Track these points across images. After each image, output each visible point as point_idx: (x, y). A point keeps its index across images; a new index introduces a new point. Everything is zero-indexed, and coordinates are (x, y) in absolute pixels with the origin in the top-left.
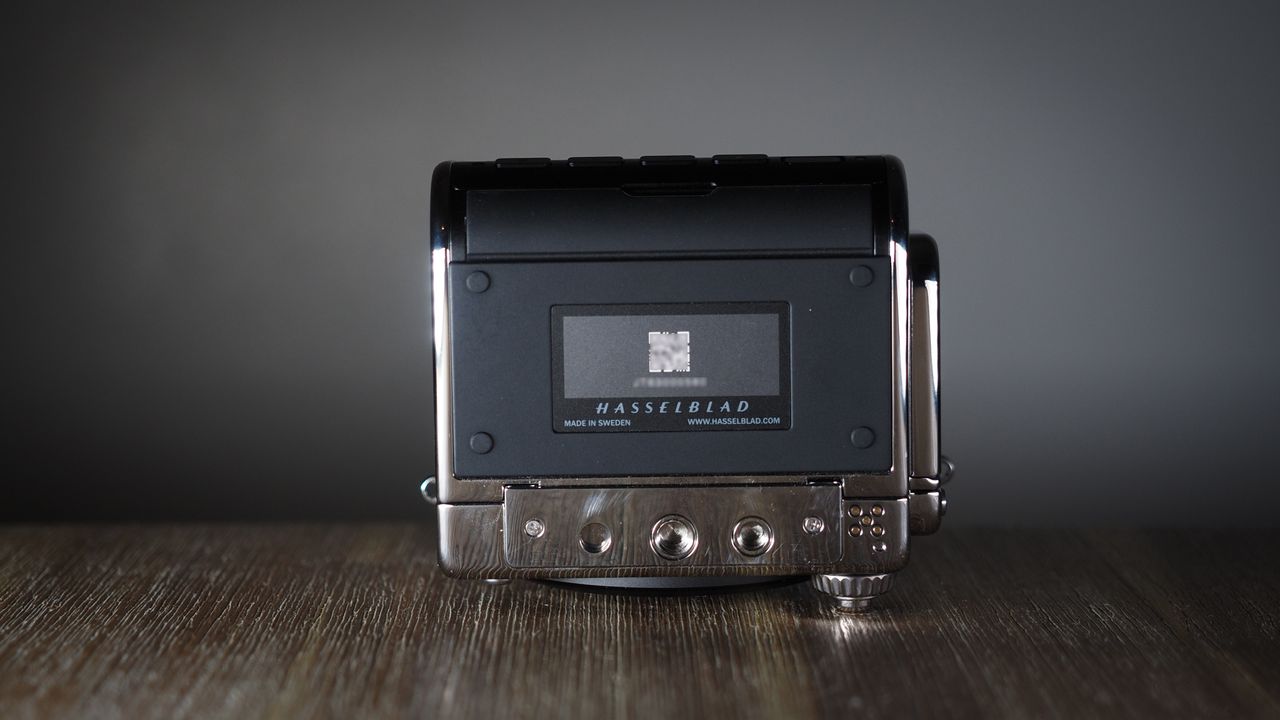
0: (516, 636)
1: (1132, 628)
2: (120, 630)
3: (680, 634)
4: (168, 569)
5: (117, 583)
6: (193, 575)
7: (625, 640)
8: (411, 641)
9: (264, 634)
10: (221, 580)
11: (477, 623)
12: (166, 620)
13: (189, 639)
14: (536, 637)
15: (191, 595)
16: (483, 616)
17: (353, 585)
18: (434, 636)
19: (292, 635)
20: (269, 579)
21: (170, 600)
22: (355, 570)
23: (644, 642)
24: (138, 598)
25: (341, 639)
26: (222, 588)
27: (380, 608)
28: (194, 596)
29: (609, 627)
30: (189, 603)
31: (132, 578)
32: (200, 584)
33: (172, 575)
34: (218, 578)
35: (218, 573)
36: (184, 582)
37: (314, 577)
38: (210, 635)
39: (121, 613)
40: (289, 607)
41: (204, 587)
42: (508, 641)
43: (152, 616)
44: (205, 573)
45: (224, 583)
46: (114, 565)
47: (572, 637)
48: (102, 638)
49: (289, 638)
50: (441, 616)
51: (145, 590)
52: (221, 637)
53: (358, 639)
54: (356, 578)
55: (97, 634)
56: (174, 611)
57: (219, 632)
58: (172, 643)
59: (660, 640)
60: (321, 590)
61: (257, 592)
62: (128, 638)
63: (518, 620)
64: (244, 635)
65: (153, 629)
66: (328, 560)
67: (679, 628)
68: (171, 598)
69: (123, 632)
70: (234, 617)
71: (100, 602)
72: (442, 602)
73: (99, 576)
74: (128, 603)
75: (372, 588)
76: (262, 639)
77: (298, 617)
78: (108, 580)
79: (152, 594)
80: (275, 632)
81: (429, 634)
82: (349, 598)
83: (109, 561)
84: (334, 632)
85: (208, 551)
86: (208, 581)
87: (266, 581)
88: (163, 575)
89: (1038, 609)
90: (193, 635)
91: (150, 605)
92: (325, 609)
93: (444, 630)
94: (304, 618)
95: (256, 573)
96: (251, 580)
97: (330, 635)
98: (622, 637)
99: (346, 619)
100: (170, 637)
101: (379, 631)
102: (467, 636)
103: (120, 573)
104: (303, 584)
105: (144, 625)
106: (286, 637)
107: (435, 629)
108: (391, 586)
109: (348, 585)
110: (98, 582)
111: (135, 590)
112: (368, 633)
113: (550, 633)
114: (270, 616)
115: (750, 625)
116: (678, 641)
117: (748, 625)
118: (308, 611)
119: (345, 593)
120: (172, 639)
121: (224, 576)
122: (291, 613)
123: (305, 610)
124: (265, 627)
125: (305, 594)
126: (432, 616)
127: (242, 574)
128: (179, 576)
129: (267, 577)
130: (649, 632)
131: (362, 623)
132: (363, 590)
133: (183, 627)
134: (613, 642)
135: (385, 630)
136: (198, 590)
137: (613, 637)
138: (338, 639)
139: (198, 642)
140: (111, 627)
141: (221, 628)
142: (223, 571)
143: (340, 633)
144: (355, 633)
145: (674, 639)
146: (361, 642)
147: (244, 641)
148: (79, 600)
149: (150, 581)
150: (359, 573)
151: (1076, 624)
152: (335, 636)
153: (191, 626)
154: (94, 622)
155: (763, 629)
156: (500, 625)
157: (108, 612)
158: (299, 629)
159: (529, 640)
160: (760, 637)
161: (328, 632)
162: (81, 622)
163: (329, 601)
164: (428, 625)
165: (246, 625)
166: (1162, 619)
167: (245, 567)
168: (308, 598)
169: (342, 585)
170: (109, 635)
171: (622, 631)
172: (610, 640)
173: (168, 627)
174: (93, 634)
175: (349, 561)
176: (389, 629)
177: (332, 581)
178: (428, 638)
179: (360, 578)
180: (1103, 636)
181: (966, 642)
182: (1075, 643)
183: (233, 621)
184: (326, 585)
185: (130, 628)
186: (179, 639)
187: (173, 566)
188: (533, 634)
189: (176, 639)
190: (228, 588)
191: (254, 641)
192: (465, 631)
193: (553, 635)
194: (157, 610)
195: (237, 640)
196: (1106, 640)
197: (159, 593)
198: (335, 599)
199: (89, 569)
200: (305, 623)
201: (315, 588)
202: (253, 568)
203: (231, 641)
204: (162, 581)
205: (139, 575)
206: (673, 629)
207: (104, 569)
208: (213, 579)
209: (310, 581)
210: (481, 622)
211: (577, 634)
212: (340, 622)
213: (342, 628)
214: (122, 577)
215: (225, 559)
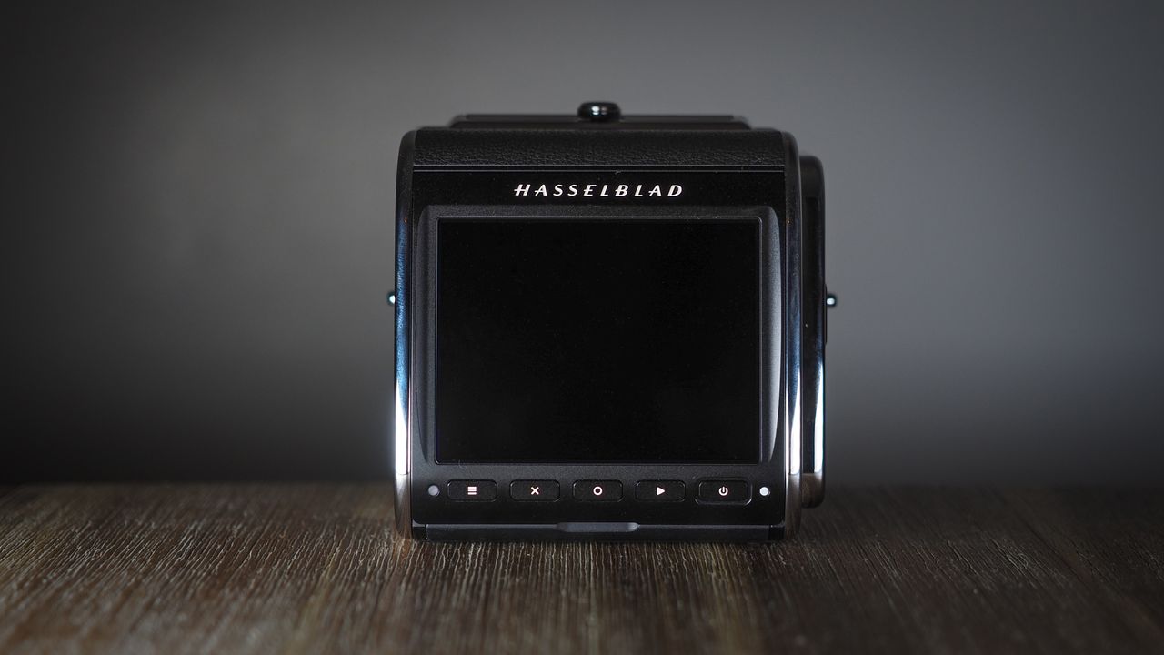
0: (502, 582)
1: (1044, 575)
2: (154, 577)
3: (646, 580)
4: (196, 523)
5: (151, 536)
6: (218, 529)
7: (597, 586)
8: (410, 586)
9: (281, 581)
10: (242, 533)
11: (467, 570)
12: (194, 568)
13: (215, 584)
14: (519, 583)
15: (216, 546)
16: (473, 564)
17: (358, 538)
18: (430, 582)
19: (305, 582)
20: (285, 532)
21: (197, 550)
22: (361, 525)
23: (615, 587)
24: (169, 549)
25: (348, 584)
26: (244, 539)
27: (382, 558)
28: (219, 547)
29: (584, 574)
30: (214, 553)
31: (164, 530)
32: (225, 535)
33: (199, 528)
34: (240, 531)
35: (240, 526)
36: (209, 535)
37: (325, 531)
38: (233, 580)
39: (155, 562)
40: (302, 556)
41: (227, 538)
42: (495, 585)
43: (182, 564)
44: (228, 527)
45: (246, 535)
46: (148, 518)
47: (551, 583)
48: (138, 583)
49: (302, 583)
50: (437, 563)
51: (176, 542)
52: (243, 583)
53: (363, 584)
54: (361, 531)
55: (133, 580)
56: (201, 560)
57: (241, 579)
58: (200, 588)
59: (629, 585)
60: (331, 542)
61: (274, 542)
62: (161, 583)
63: (504, 568)
64: (263, 582)
65: (181, 577)
66: (336, 515)
67: (646, 575)
68: (198, 549)
69: (157, 578)
70: (255, 564)
71: (137, 552)
72: (437, 552)
73: (135, 528)
74: (161, 553)
75: (375, 539)
76: (279, 584)
77: (310, 567)
78: (143, 533)
79: (183, 544)
80: (289, 578)
81: (425, 580)
82: (355, 549)
83: (144, 516)
84: (342, 579)
85: (231, 507)
86: (231, 533)
87: (282, 533)
88: (192, 528)
89: (961, 558)
90: (217, 582)
91: (180, 555)
92: (334, 558)
93: (438, 577)
94: (315, 566)
95: (273, 526)
96: (269, 533)
97: (338, 582)
98: (595, 582)
99: (353, 566)
100: (198, 582)
101: (382, 577)
102: (458, 581)
103: (153, 526)
104: (315, 536)
105: (175, 572)
106: (299, 583)
107: (431, 576)
108: (392, 538)
109: (354, 537)
110: (134, 535)
111: (167, 541)
112: (372, 578)
113: (532, 580)
114: (286, 564)
115: (708, 573)
116: (644, 586)
117: (706, 572)
118: (319, 560)
119: (351, 544)
120: (199, 585)
121: (245, 528)
122: (304, 563)
123: (316, 560)
124: (280, 575)
125: (316, 545)
126: (428, 565)
127: (261, 527)
128: (206, 529)
129: (283, 530)
130: (619, 579)
131: (366, 571)
132: (367, 542)
133: (209, 573)
134: (587, 588)
135: (387, 577)
136: (223, 541)
137: (587, 583)
138: (345, 584)
139: (222, 587)
140: (145, 574)
141: (242, 575)
142: (245, 524)
143: (347, 580)
144: (361, 578)
145: (641, 584)
146: (366, 586)
147: (262, 587)
148: (117, 550)
149: (180, 533)
150: (364, 526)
151: (994, 571)
152: (343, 582)
153: (216, 574)
154: (130, 569)
155: (719, 576)
156: (488, 573)
157: (143, 561)
158: (311, 576)
159: (513, 586)
160: (717, 583)
161: (337, 578)
162: (120, 570)
163: (338, 551)
164: (424, 573)
165: (265, 572)
166: (1070, 567)
167: (264, 521)
168: (319, 549)
169: (349, 537)
170: (144, 581)
171: (595, 577)
172: (584, 585)
173: (196, 574)
174: (130, 580)
175: (355, 517)
176: (391, 575)
177: (340, 533)
178: (424, 583)
179: (365, 530)
180: (1018, 582)
181: (897, 587)
182: (993, 588)
183: (253, 569)
184: (335, 537)
185: (162, 575)
186: (206, 584)
187: (200, 521)
188: (517, 580)
189: (202, 585)
190: (249, 539)
191: (271, 586)
192: (457, 578)
193: (534, 582)
194: (186, 559)
195: (256, 585)
196: (1021, 585)
197: (188, 544)
198: (343, 549)
199: (126, 523)
200: (316, 570)
201: (325, 539)
202: (271, 522)
203: (252, 586)
204: (190, 533)
205: (170, 529)
206: (640, 577)
207: (140, 523)
208: (236, 531)
209: (320, 534)
210: (471, 571)
211: (555, 579)
212: (347, 570)
213: (349, 574)
214: (156, 530)
215: (245, 514)
